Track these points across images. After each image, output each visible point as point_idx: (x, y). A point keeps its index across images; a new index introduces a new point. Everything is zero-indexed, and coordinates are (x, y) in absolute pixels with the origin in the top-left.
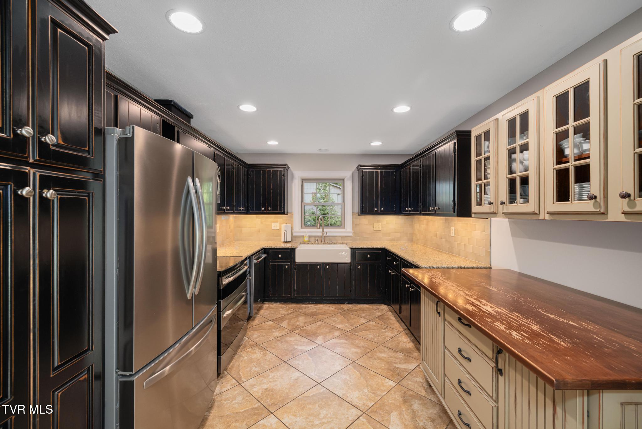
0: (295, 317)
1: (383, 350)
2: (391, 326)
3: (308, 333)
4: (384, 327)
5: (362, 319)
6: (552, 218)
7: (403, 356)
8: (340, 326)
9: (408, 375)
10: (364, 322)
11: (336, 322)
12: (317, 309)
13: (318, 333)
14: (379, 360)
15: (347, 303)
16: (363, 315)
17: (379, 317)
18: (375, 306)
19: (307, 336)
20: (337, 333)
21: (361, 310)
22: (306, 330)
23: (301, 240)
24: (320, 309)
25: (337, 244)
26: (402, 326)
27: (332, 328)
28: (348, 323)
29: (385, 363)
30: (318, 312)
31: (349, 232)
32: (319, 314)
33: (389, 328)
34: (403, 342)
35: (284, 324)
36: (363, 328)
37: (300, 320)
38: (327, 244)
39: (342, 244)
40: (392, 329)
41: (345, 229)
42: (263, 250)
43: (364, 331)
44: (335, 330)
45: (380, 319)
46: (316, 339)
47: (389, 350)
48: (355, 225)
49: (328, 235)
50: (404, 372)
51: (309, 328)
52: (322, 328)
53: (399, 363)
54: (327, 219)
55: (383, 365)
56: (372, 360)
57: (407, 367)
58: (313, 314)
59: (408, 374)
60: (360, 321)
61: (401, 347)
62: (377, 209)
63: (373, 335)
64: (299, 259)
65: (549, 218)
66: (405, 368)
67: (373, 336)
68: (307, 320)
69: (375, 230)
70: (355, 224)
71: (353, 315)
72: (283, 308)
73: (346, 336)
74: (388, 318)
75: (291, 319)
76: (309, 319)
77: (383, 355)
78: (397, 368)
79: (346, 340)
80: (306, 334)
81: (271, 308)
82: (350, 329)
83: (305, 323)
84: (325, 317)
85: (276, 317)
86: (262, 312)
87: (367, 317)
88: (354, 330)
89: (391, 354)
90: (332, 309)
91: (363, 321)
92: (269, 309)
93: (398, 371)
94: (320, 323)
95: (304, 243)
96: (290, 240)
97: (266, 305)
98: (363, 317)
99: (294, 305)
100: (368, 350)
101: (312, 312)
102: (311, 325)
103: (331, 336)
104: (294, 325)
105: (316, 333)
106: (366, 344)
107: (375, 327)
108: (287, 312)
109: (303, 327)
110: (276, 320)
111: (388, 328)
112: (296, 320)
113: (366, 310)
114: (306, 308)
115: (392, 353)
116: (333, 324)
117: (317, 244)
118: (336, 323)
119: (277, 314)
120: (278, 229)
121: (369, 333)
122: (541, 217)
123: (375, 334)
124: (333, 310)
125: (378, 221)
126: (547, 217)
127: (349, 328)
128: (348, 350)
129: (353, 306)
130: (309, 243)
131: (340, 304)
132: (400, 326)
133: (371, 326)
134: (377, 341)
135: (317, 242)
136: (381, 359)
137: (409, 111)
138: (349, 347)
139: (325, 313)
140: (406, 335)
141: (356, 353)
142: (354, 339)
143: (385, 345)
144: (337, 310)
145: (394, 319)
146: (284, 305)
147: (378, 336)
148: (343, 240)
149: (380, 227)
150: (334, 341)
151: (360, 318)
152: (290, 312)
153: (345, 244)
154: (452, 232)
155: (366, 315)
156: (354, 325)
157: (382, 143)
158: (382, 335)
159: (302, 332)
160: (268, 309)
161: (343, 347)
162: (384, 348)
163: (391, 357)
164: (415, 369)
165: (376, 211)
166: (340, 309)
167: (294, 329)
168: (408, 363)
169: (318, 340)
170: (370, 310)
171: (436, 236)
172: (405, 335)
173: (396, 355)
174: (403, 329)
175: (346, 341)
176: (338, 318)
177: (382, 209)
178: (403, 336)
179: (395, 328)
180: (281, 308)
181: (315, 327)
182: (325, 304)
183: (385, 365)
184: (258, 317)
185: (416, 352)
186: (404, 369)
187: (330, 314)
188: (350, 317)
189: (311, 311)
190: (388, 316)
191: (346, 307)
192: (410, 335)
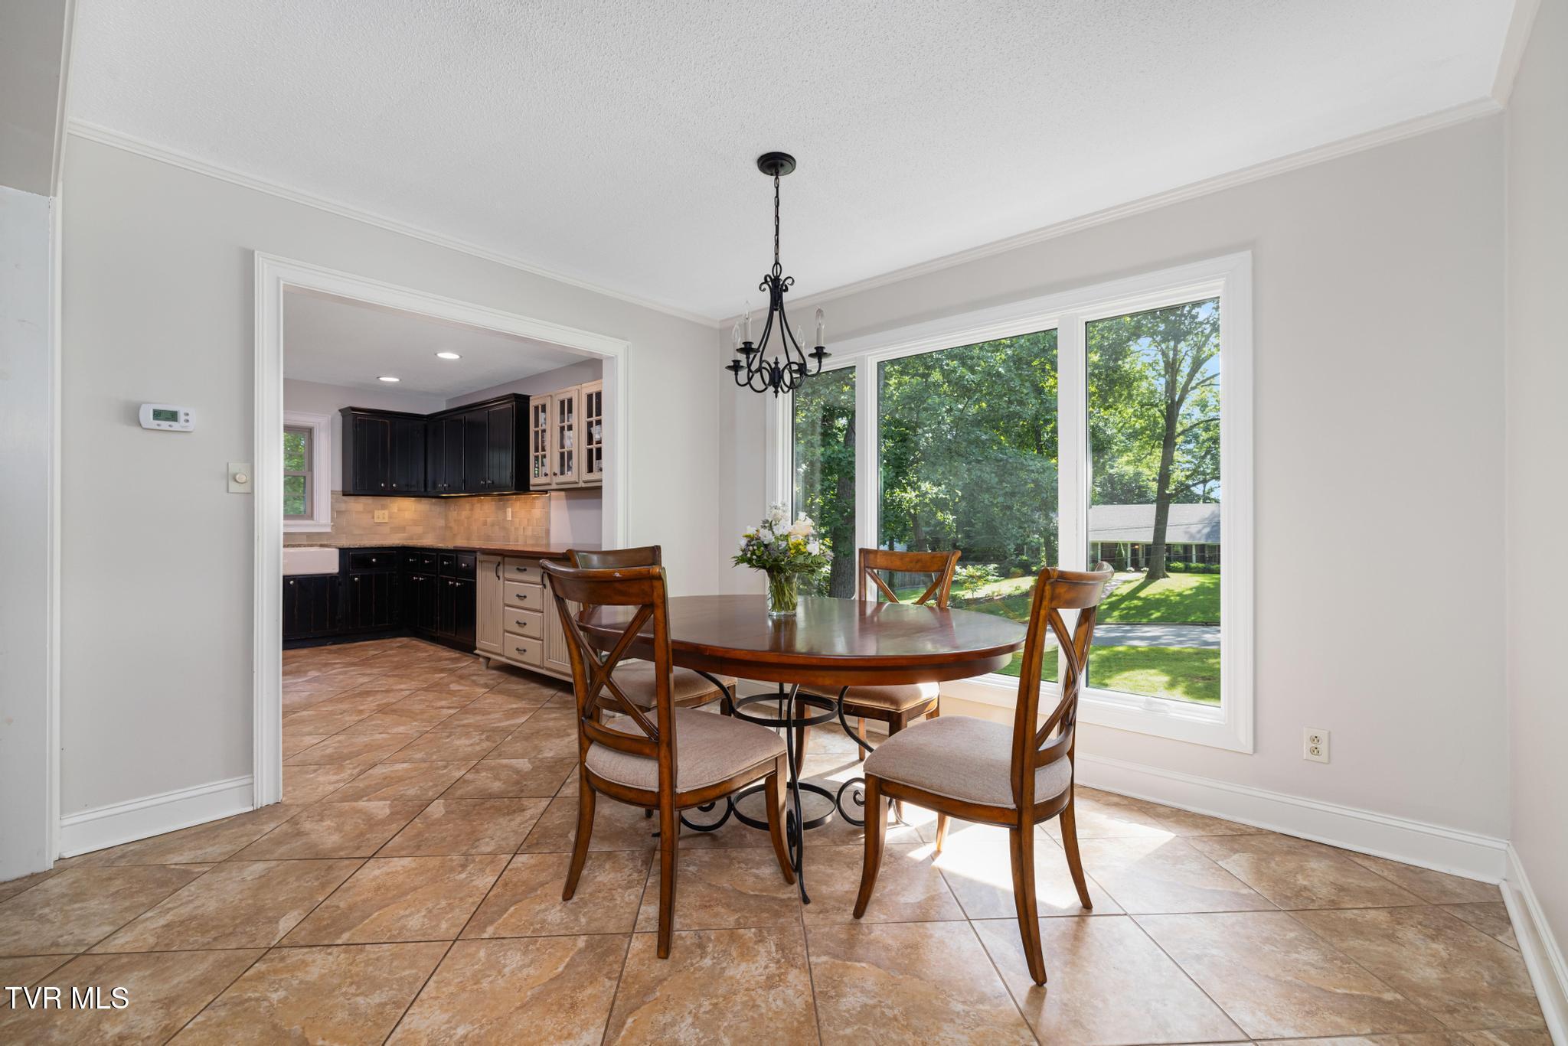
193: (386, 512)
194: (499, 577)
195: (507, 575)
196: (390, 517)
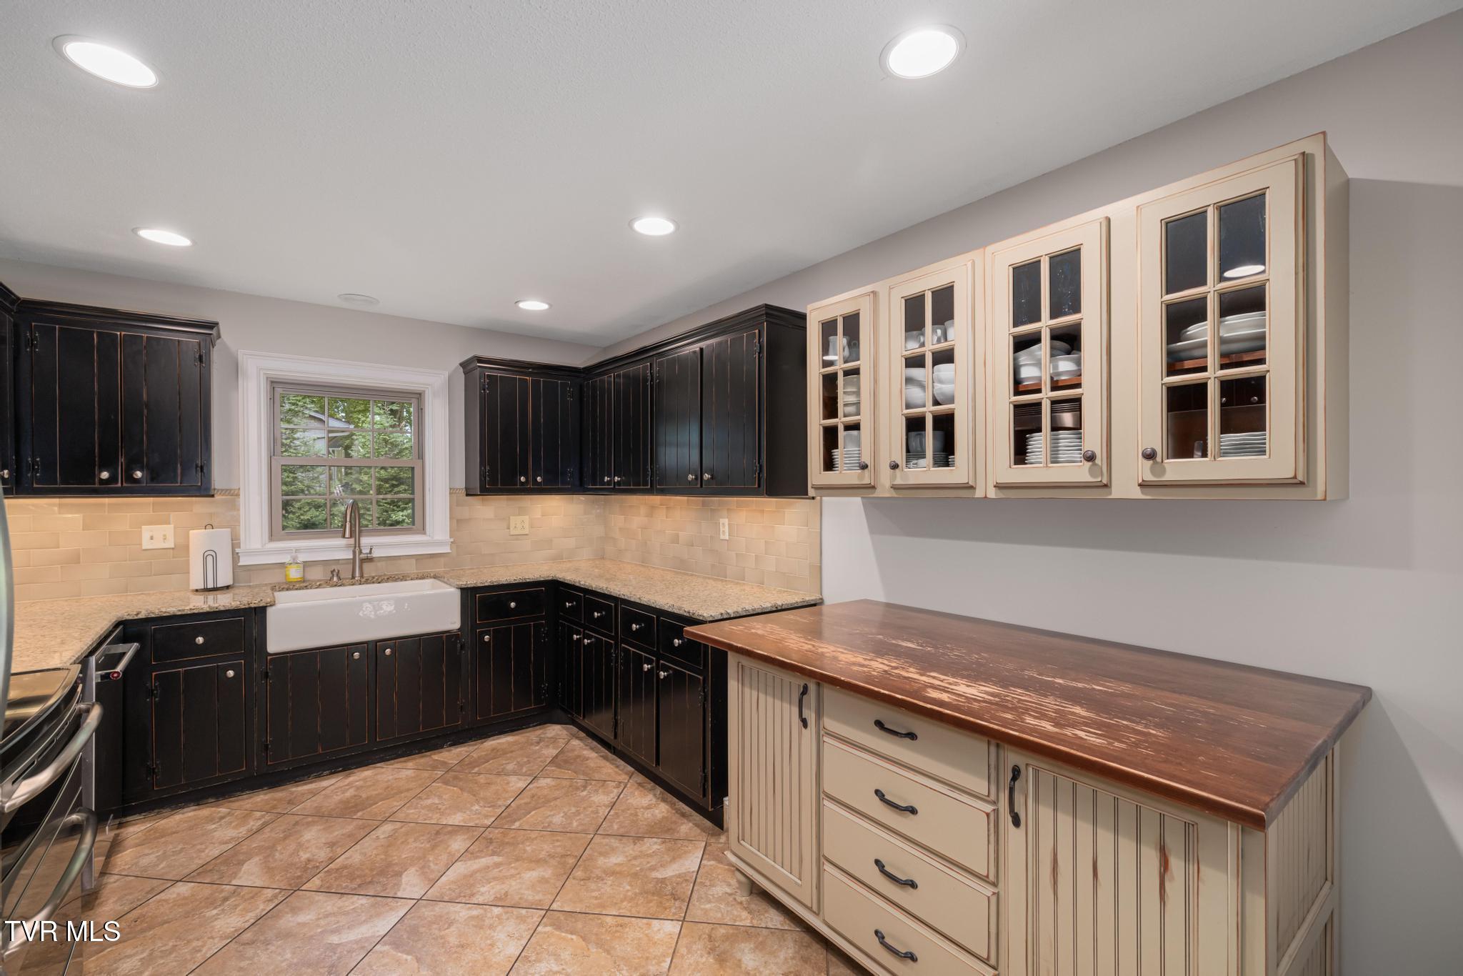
0: (285, 838)
1: (607, 847)
2: (597, 776)
3: (358, 876)
4: (580, 783)
5: (513, 779)
6: (1001, 495)
7: (660, 845)
8: (457, 819)
9: (695, 888)
10: (522, 785)
11: (437, 808)
12: (358, 788)
13: (396, 864)
14: (611, 878)
15: (451, 746)
16: (510, 767)
17: (554, 761)
18: (532, 734)
19: (360, 886)
20: (458, 844)
21: (496, 753)
22: (345, 867)
23: (276, 578)
24: (369, 783)
25: (406, 580)
26: (622, 767)
27: (438, 833)
28: (477, 802)
29: (629, 879)
30: (364, 796)
31: (440, 543)
32: (372, 801)
33: (594, 783)
34: (643, 808)
35: (251, 874)
36: (526, 804)
37: (308, 841)
38: (373, 583)
39: (423, 578)
40: (601, 784)
41: (425, 533)
42: (121, 627)
43: (534, 810)
44: (446, 837)
45: (559, 766)
46: (398, 885)
47: (621, 840)
48: (457, 523)
49: (376, 554)
50: (684, 885)
51: (355, 856)
52: (402, 843)
53: (661, 866)
54: (300, 509)
55: (628, 888)
56: (593, 886)
57: (683, 870)
58: (348, 809)
59: (692, 885)
60: (511, 785)
61: (645, 823)
62: (527, 479)
63: (562, 815)
64: (279, 640)
65: (996, 495)
66: (680, 872)
67: (563, 817)
68: (337, 833)
69: (512, 534)
70: (458, 521)
71: (482, 776)
72: (222, 818)
73: (491, 841)
74: (579, 756)
75: (272, 848)
76: (343, 829)
77: (615, 860)
78: (663, 881)
79: (494, 853)
80: (352, 880)
81: (163, 834)
82: (493, 816)
83: (332, 845)
84: (395, 803)
85: (201, 862)
86: (124, 859)
87: (524, 770)
88: (505, 818)
89: (631, 849)
90: (410, 773)
91: (517, 783)
92: (156, 838)
93: (669, 888)
94: (388, 828)
95: (290, 586)
96: (230, 582)
97: (137, 829)
98: (514, 773)
99: (262, 798)
100: (571, 861)
101: (341, 802)
102: (357, 847)
103: (444, 857)
104: (292, 864)
105: (390, 865)
106: (558, 846)
107: (558, 789)
108: (243, 831)
109: (332, 860)
110: (204, 869)
111: (591, 784)
112: (292, 847)
113: (512, 752)
114: (314, 793)
115: (632, 846)
116: (431, 818)
117: (336, 586)
118: (442, 814)
119: (199, 847)
120: (173, 546)
121: (551, 811)
122: (979, 493)
123: (566, 810)
124: (413, 775)
125: (521, 511)
126: (992, 493)
127: (486, 817)
128: (514, 883)
129: (471, 748)
130: (303, 584)
131: (428, 753)
132: (617, 770)
133: (545, 792)
134: (580, 828)
135: (335, 579)
136: (613, 873)
137: (671, 234)
138: (513, 871)
139: (391, 792)
140: (641, 788)
141: (543, 881)
142: (518, 844)
143: (604, 830)
144: (426, 774)
145: (594, 755)
146: (218, 806)
147: (578, 813)
148: (425, 567)
149: (527, 525)
150: (460, 869)
151: (505, 777)
152: (253, 824)
153: (431, 577)
154: (721, 529)
155: (520, 765)
156: (500, 803)
157: (551, 306)
158: (585, 805)
159: (336, 879)
160: (147, 840)
161: (495, 879)
162: (606, 841)
163: (635, 858)
164: (702, 866)
165: (522, 484)
166: (434, 768)
167: (299, 877)
168: (680, 857)
169: (403, 886)
170: (521, 749)
171: (676, 540)
172: (638, 788)
173: (644, 848)
174: (626, 774)
175: (496, 859)
176: (440, 797)
177: (539, 479)
178: (636, 793)
179: (607, 778)
180: (210, 820)
181: (376, 848)
182: (379, 765)
183: (631, 886)
184: (109, 886)
185: (682, 824)
186: (679, 876)
187: (408, 790)
188: (476, 783)
189: (337, 798)
190: (576, 753)
191: (451, 755)
192: (649, 786)
193: (526, 518)
194: (805, 723)
195: (829, 723)
196: (532, 526)
